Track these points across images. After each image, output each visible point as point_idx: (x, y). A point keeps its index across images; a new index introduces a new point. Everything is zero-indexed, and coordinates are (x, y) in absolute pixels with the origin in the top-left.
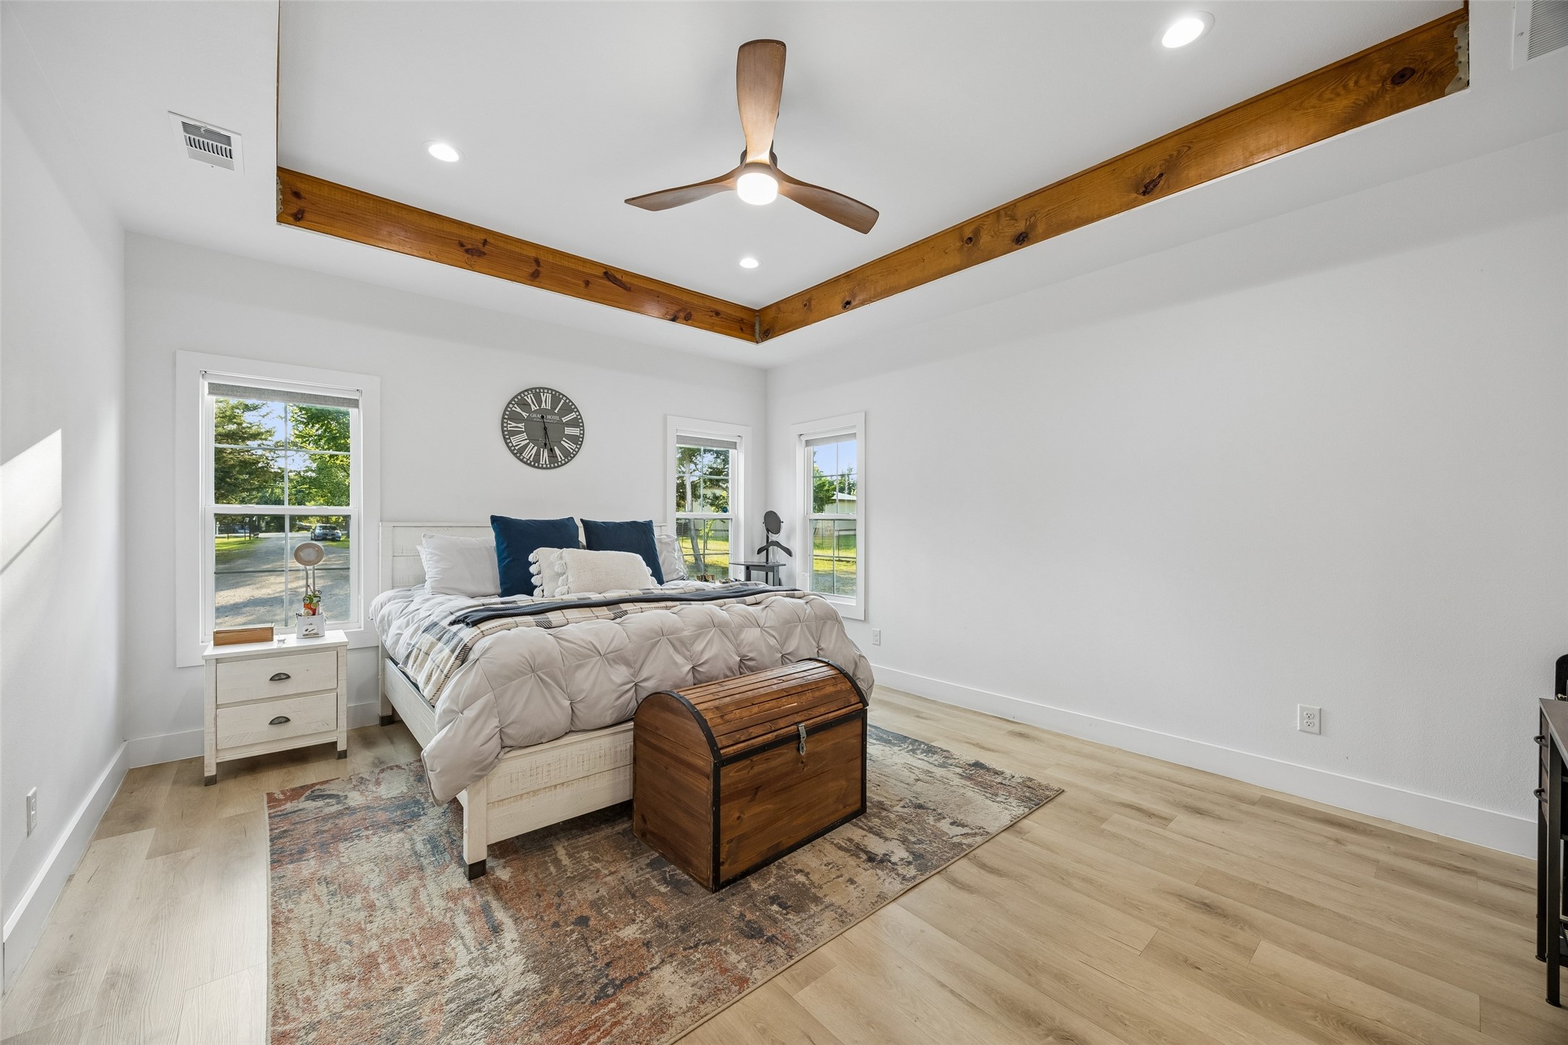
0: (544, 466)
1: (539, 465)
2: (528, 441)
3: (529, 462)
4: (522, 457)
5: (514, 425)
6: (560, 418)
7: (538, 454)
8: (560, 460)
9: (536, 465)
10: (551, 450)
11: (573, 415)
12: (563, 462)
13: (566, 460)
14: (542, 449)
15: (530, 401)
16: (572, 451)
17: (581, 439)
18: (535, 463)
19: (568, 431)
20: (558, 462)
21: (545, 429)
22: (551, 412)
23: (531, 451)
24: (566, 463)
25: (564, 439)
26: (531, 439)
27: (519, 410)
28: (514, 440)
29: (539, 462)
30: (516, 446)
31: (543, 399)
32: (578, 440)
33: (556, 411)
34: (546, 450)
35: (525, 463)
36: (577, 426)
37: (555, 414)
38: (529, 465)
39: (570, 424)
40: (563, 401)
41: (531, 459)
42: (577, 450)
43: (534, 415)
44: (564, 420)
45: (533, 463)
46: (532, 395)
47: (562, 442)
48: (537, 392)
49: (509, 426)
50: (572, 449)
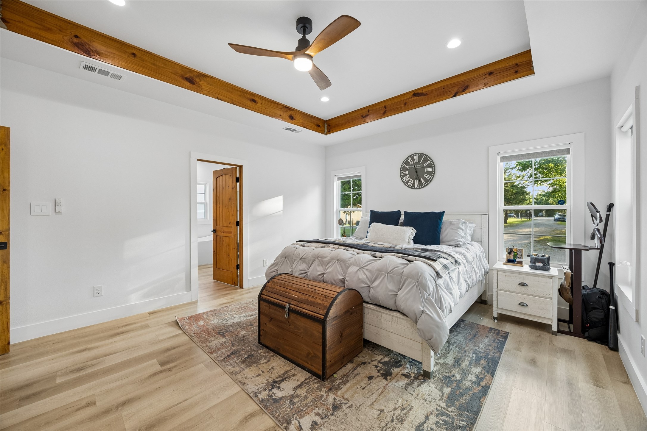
0: (417, 188)
1: (415, 187)
2: (410, 178)
3: (411, 187)
4: (408, 185)
5: (404, 172)
6: (423, 165)
7: (414, 183)
8: (424, 184)
9: (414, 188)
10: (419, 180)
11: (429, 162)
12: (425, 185)
13: (427, 184)
14: (415, 181)
15: (409, 161)
16: (429, 179)
17: (433, 173)
18: (413, 187)
19: (427, 170)
20: (423, 185)
21: (416, 171)
22: (419, 163)
23: (411, 183)
24: (427, 185)
25: (425, 174)
26: (411, 177)
27: (406, 166)
28: (404, 179)
29: (414, 186)
30: (405, 181)
31: (415, 158)
32: (432, 174)
33: (421, 162)
34: (417, 181)
35: (409, 187)
36: (431, 167)
37: (421, 164)
38: (411, 188)
39: (428, 167)
40: (423, 157)
41: (411, 186)
42: (431, 178)
43: (412, 166)
44: (425, 165)
45: (412, 187)
46: (410, 158)
47: (424, 176)
48: (412, 157)
49: (402, 173)
50: (429, 178)
